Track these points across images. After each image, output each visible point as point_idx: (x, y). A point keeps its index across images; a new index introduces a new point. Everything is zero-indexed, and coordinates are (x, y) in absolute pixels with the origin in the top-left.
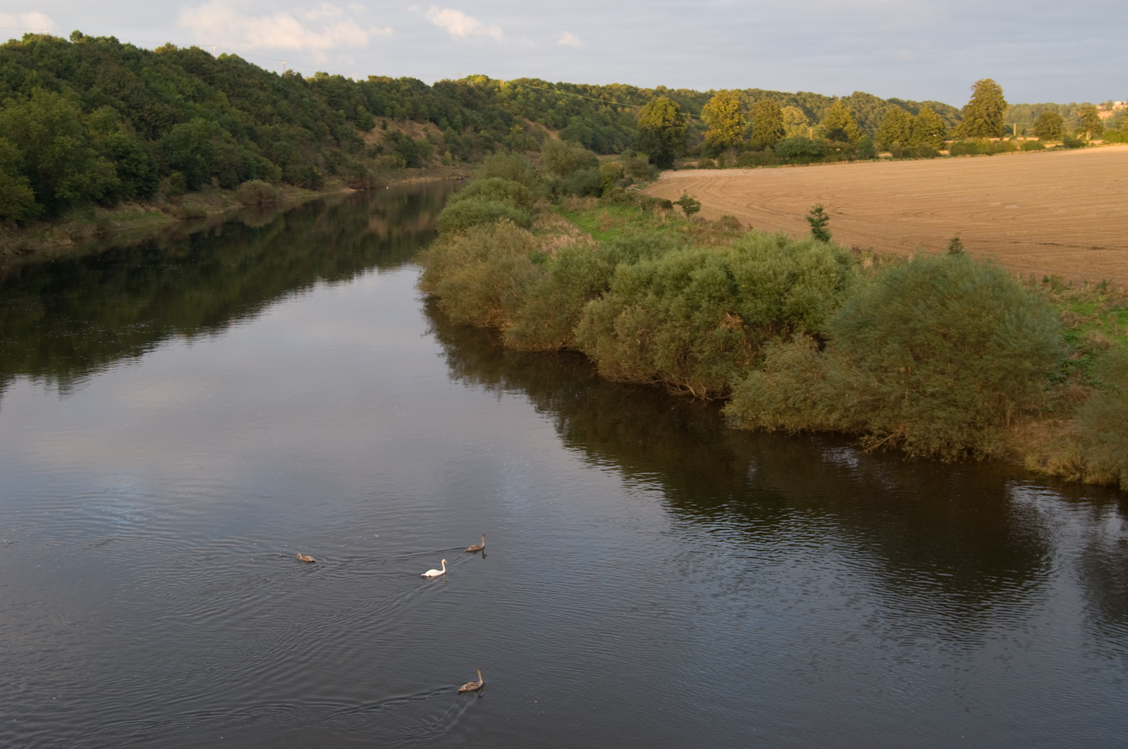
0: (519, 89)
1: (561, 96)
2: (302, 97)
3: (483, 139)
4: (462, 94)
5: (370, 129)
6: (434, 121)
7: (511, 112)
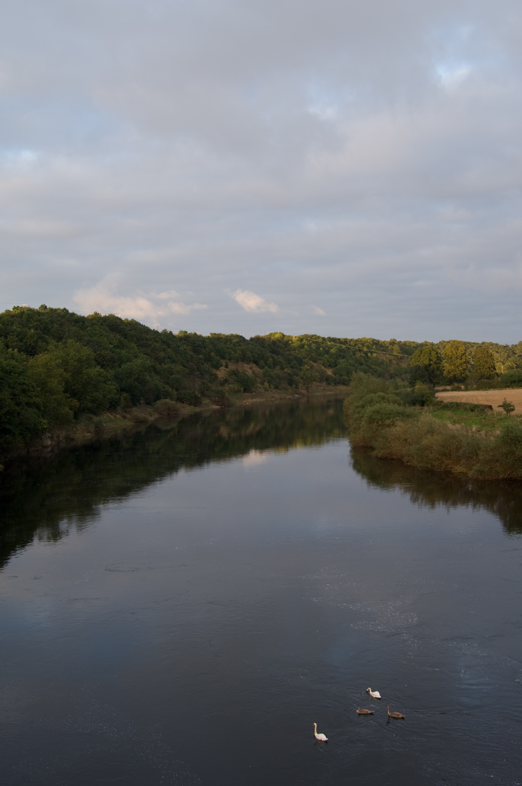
0: (304, 341)
1: (331, 346)
2: (179, 347)
3: (287, 374)
4: (269, 345)
5: (219, 367)
6: (256, 362)
7: (301, 357)
